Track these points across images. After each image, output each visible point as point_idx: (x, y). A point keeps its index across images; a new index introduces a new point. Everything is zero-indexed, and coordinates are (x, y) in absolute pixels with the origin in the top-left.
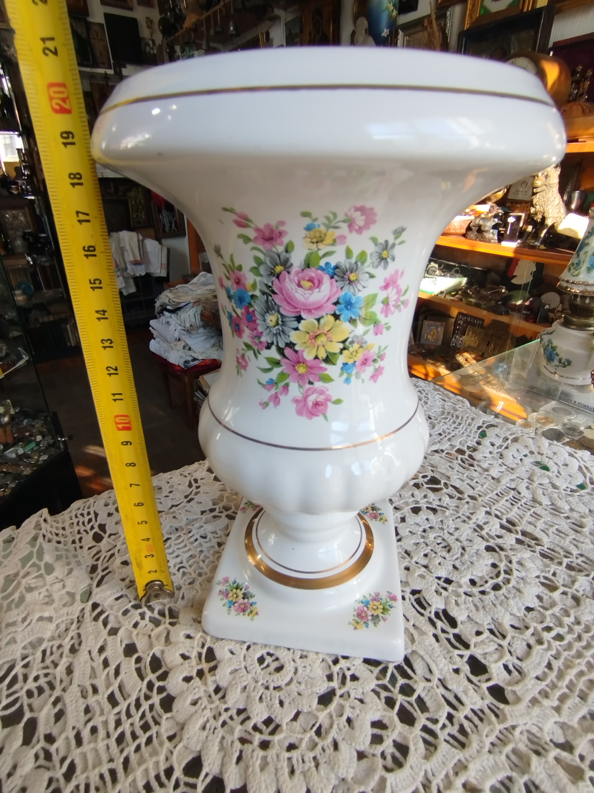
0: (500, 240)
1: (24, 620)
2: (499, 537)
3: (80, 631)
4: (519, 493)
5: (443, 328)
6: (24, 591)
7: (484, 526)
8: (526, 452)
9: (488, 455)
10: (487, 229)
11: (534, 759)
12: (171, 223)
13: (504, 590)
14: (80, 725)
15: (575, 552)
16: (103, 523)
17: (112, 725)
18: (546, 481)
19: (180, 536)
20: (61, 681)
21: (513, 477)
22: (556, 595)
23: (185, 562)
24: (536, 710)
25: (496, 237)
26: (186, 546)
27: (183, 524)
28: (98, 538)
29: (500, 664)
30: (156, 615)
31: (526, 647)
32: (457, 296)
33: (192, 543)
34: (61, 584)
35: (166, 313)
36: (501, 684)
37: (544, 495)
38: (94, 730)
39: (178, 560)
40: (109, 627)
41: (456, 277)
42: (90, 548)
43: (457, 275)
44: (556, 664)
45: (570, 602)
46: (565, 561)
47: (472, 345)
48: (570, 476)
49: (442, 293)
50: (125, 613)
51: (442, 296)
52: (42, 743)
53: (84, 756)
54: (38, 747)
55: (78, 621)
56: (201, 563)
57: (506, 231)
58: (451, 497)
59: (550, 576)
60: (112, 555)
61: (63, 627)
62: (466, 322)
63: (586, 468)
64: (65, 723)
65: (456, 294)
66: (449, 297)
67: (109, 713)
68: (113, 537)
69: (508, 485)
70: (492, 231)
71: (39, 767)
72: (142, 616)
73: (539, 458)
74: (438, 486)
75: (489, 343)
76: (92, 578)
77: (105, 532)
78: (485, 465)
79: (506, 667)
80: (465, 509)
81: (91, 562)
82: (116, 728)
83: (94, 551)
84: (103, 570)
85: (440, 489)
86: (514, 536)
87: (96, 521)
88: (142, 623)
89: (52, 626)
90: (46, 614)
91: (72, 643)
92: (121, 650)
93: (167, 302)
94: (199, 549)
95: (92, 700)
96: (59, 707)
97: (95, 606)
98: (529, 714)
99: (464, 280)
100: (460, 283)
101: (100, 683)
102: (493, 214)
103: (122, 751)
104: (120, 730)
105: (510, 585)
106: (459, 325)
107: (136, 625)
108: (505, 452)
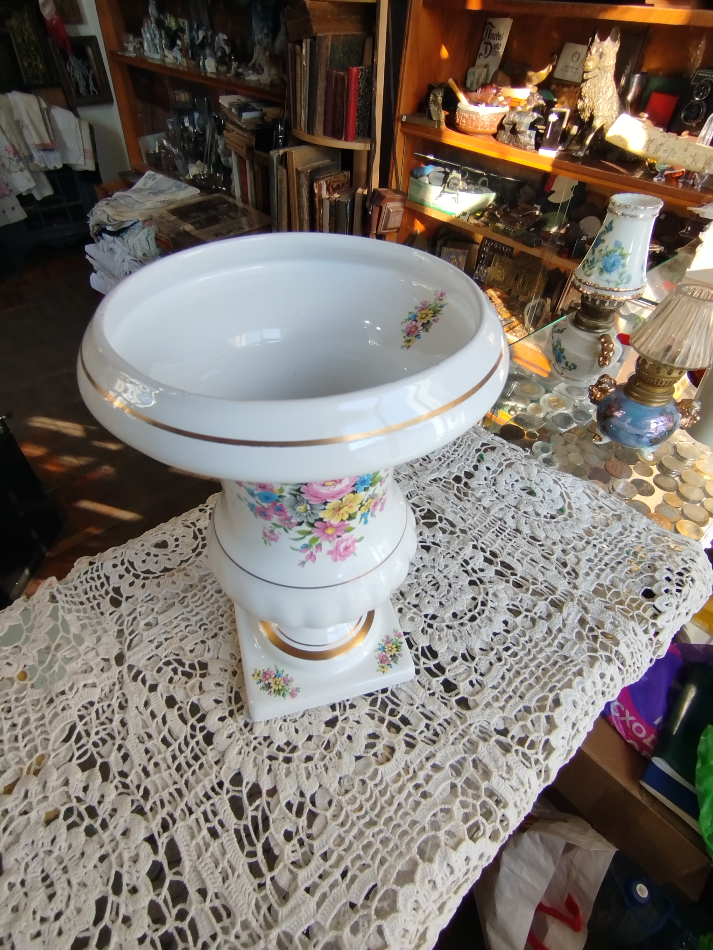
0: (538, 146)
1: (71, 688)
2: (482, 570)
3: (123, 691)
4: (505, 523)
5: (465, 257)
6: (62, 663)
7: (470, 561)
8: (518, 477)
9: (483, 482)
10: (522, 129)
11: (481, 744)
12: (86, 79)
13: (478, 621)
14: (145, 763)
15: (541, 579)
16: (117, 586)
17: (170, 760)
18: (530, 509)
19: (195, 595)
20: (119, 733)
21: (502, 506)
22: (519, 619)
23: (205, 618)
24: (488, 711)
25: (533, 142)
26: (202, 604)
27: (195, 581)
28: (115, 603)
29: (467, 682)
30: (187, 669)
31: (488, 664)
32: (483, 219)
33: (208, 600)
34: (94, 651)
35: (106, 236)
36: (466, 696)
37: (526, 523)
38: (156, 765)
39: (199, 617)
40: (148, 685)
41: (482, 193)
42: (111, 614)
43: (484, 189)
44: (508, 675)
45: (528, 623)
46: (532, 587)
47: (499, 279)
48: (553, 501)
49: (464, 214)
50: (159, 670)
51: (465, 219)
52: (118, 778)
53: (154, 783)
54: (116, 782)
55: (120, 683)
56: (220, 618)
57: (546, 130)
58: (444, 531)
59: (517, 603)
60: (135, 618)
61: (107, 690)
62: (492, 249)
63: (567, 493)
64: (132, 762)
65: (482, 216)
66: (473, 221)
67: (165, 752)
68: (130, 600)
69: (496, 515)
70: (528, 132)
71: (120, 794)
72: (175, 671)
73: (528, 484)
74: (434, 521)
75: (517, 277)
76: (121, 643)
77: (121, 596)
78: (478, 494)
79: (471, 683)
80: (455, 545)
81: (117, 628)
82: (173, 762)
83: (116, 616)
84: (130, 634)
85: (436, 523)
86: (493, 568)
87: (109, 584)
88: (176, 678)
89: (98, 690)
90: (90, 682)
91: (119, 701)
92: (163, 702)
93: (106, 220)
94: (216, 605)
95: (149, 744)
96: (123, 751)
97: (130, 667)
98: (482, 714)
99: (492, 196)
100: (487, 200)
101: (152, 730)
102: (532, 106)
103: (182, 776)
104: (177, 763)
105: (484, 616)
106: (484, 252)
107: (171, 680)
108: (499, 478)
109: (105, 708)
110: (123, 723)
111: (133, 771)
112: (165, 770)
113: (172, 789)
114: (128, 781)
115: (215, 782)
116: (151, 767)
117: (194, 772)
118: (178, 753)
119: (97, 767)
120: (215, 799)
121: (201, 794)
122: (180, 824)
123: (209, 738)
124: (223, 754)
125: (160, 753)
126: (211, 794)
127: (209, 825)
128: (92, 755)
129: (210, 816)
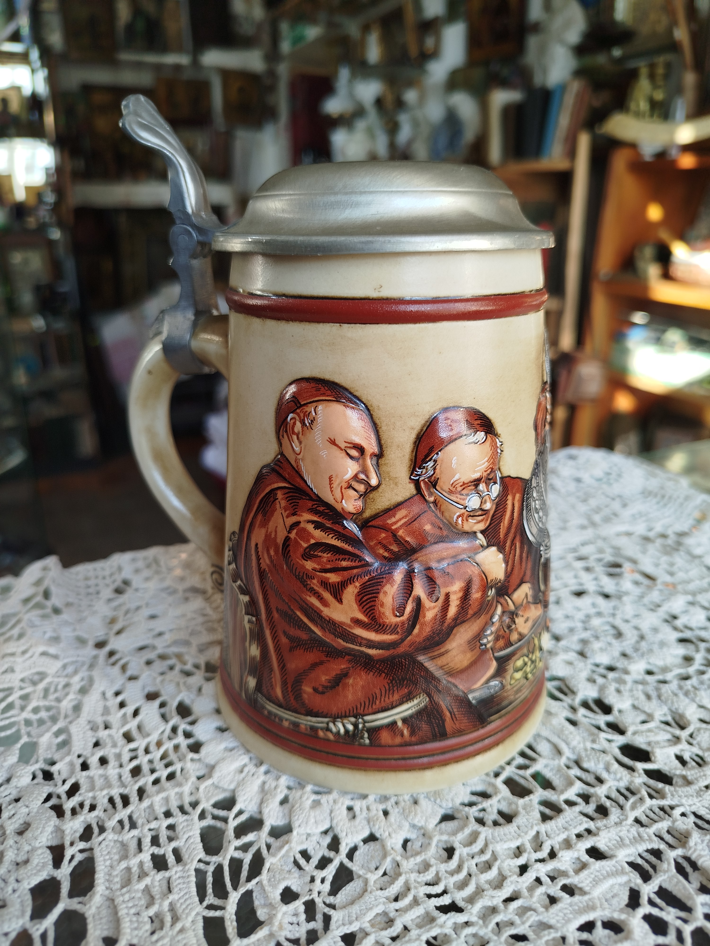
1: (24, 652)
2: (702, 629)
3: (92, 674)
6: (26, 628)
7: (681, 616)
13: (694, 681)
14: (87, 754)
16: (128, 578)
17: (126, 758)
20: (66, 715)
28: (120, 591)
30: (189, 667)
34: (71, 627)
36: (665, 770)
40: (128, 673)
42: (109, 600)
50: (149, 662)
52: (42, 764)
53: (91, 779)
54: (36, 767)
55: (91, 664)
58: (635, 583)
64: (70, 751)
67: (123, 747)
68: (139, 591)
71: (36, 784)
72: (171, 666)
74: (617, 570)
76: (109, 628)
77: (129, 586)
79: (679, 758)
81: (110, 614)
85: (620, 574)
88: (170, 673)
89: (58, 664)
91: (81, 683)
92: (142, 695)
95: (103, 734)
96: (62, 737)
97: (112, 653)
101: (114, 720)
103: (137, 781)
104: (135, 763)
107: (162, 674)
109: (60, 687)
110: (77, 708)
111: (67, 759)
112: (114, 768)
113: (116, 792)
114: (54, 769)
115: (187, 800)
116: (94, 761)
117: (156, 782)
118: (141, 752)
119: (18, 745)
120: (179, 819)
121: (160, 810)
122: (110, 836)
123: (196, 748)
124: (212, 768)
125: (115, 745)
126: (175, 811)
127: (156, 850)
128: (18, 731)
129: (163, 839)
